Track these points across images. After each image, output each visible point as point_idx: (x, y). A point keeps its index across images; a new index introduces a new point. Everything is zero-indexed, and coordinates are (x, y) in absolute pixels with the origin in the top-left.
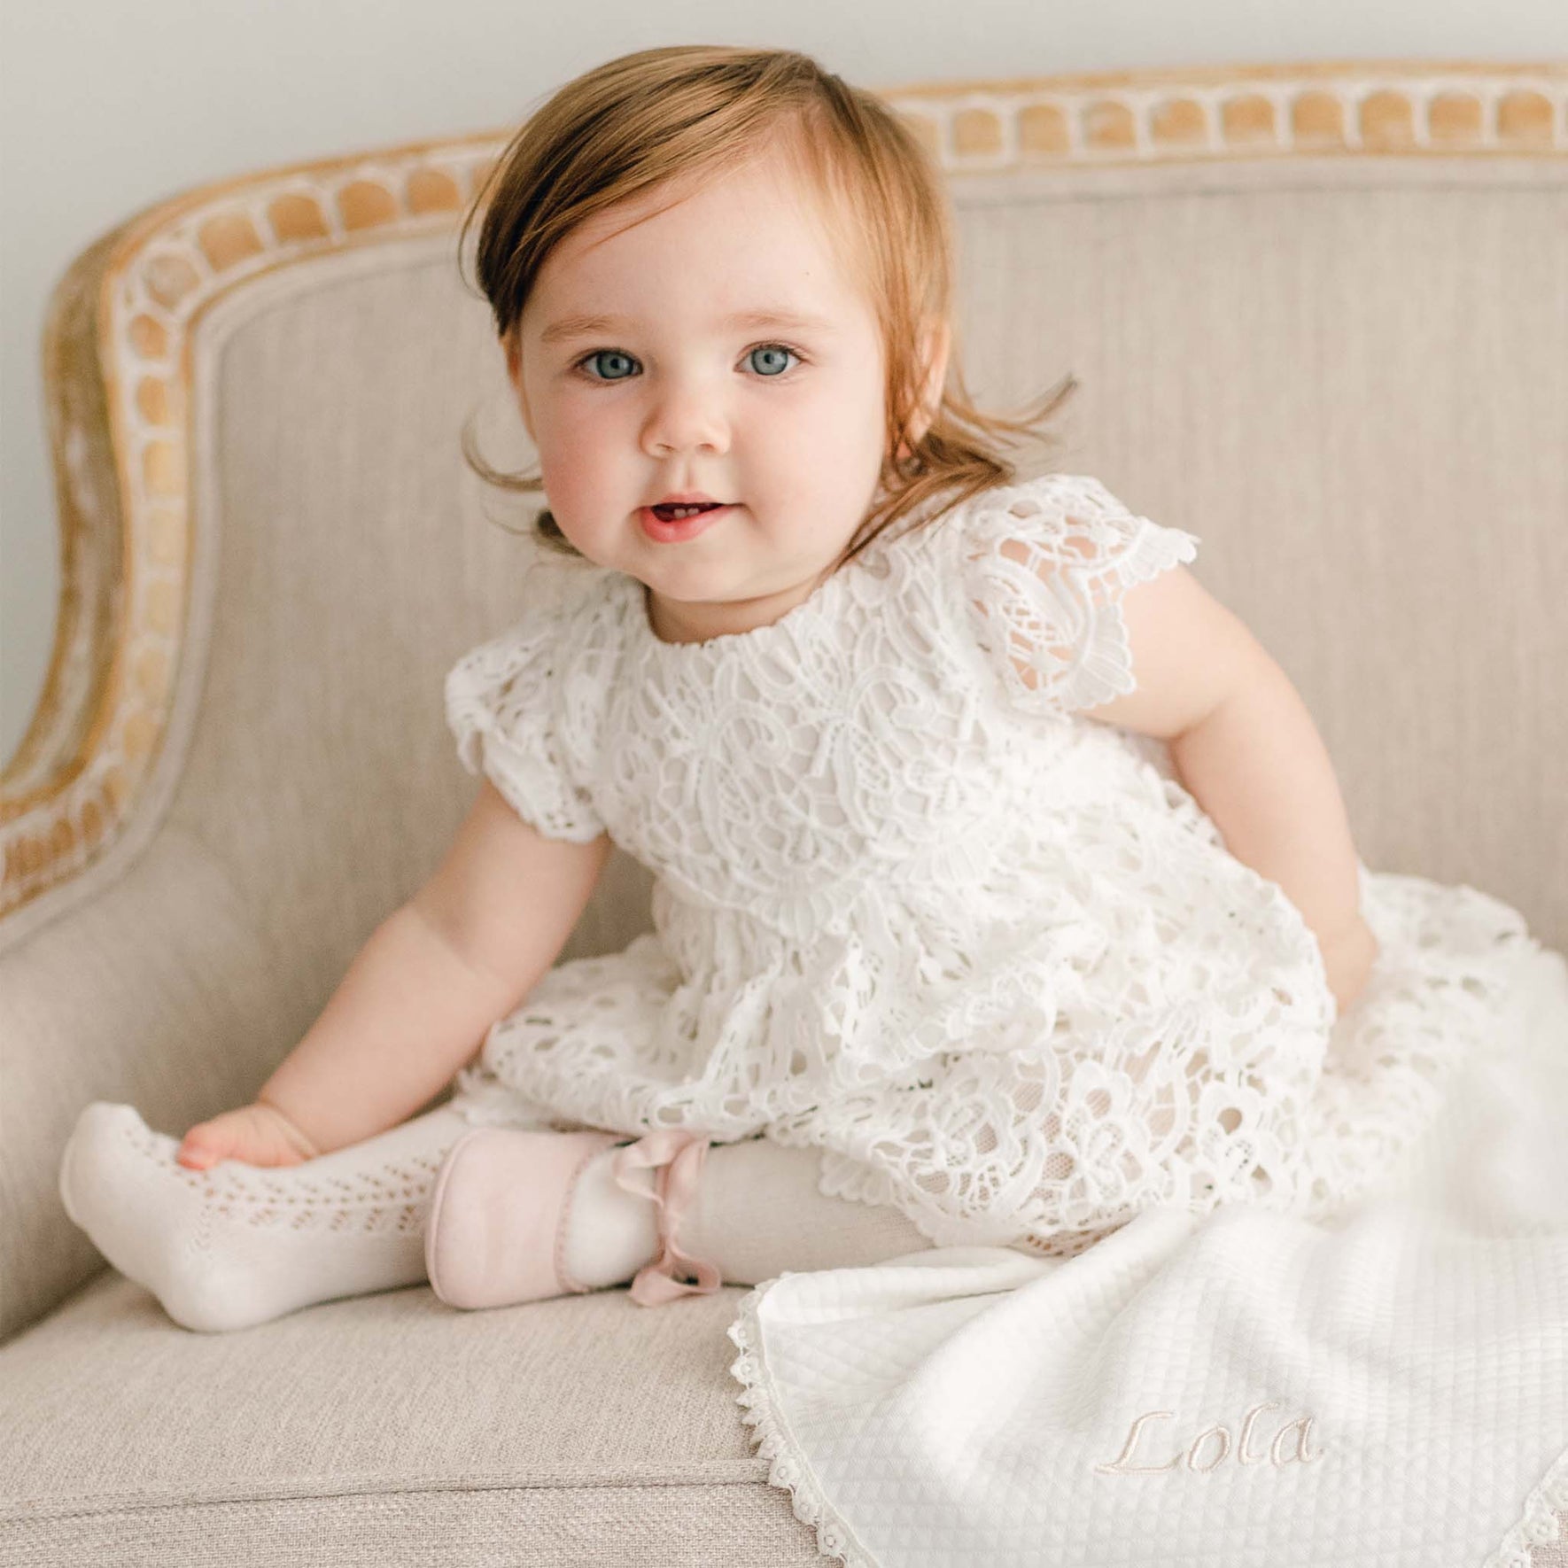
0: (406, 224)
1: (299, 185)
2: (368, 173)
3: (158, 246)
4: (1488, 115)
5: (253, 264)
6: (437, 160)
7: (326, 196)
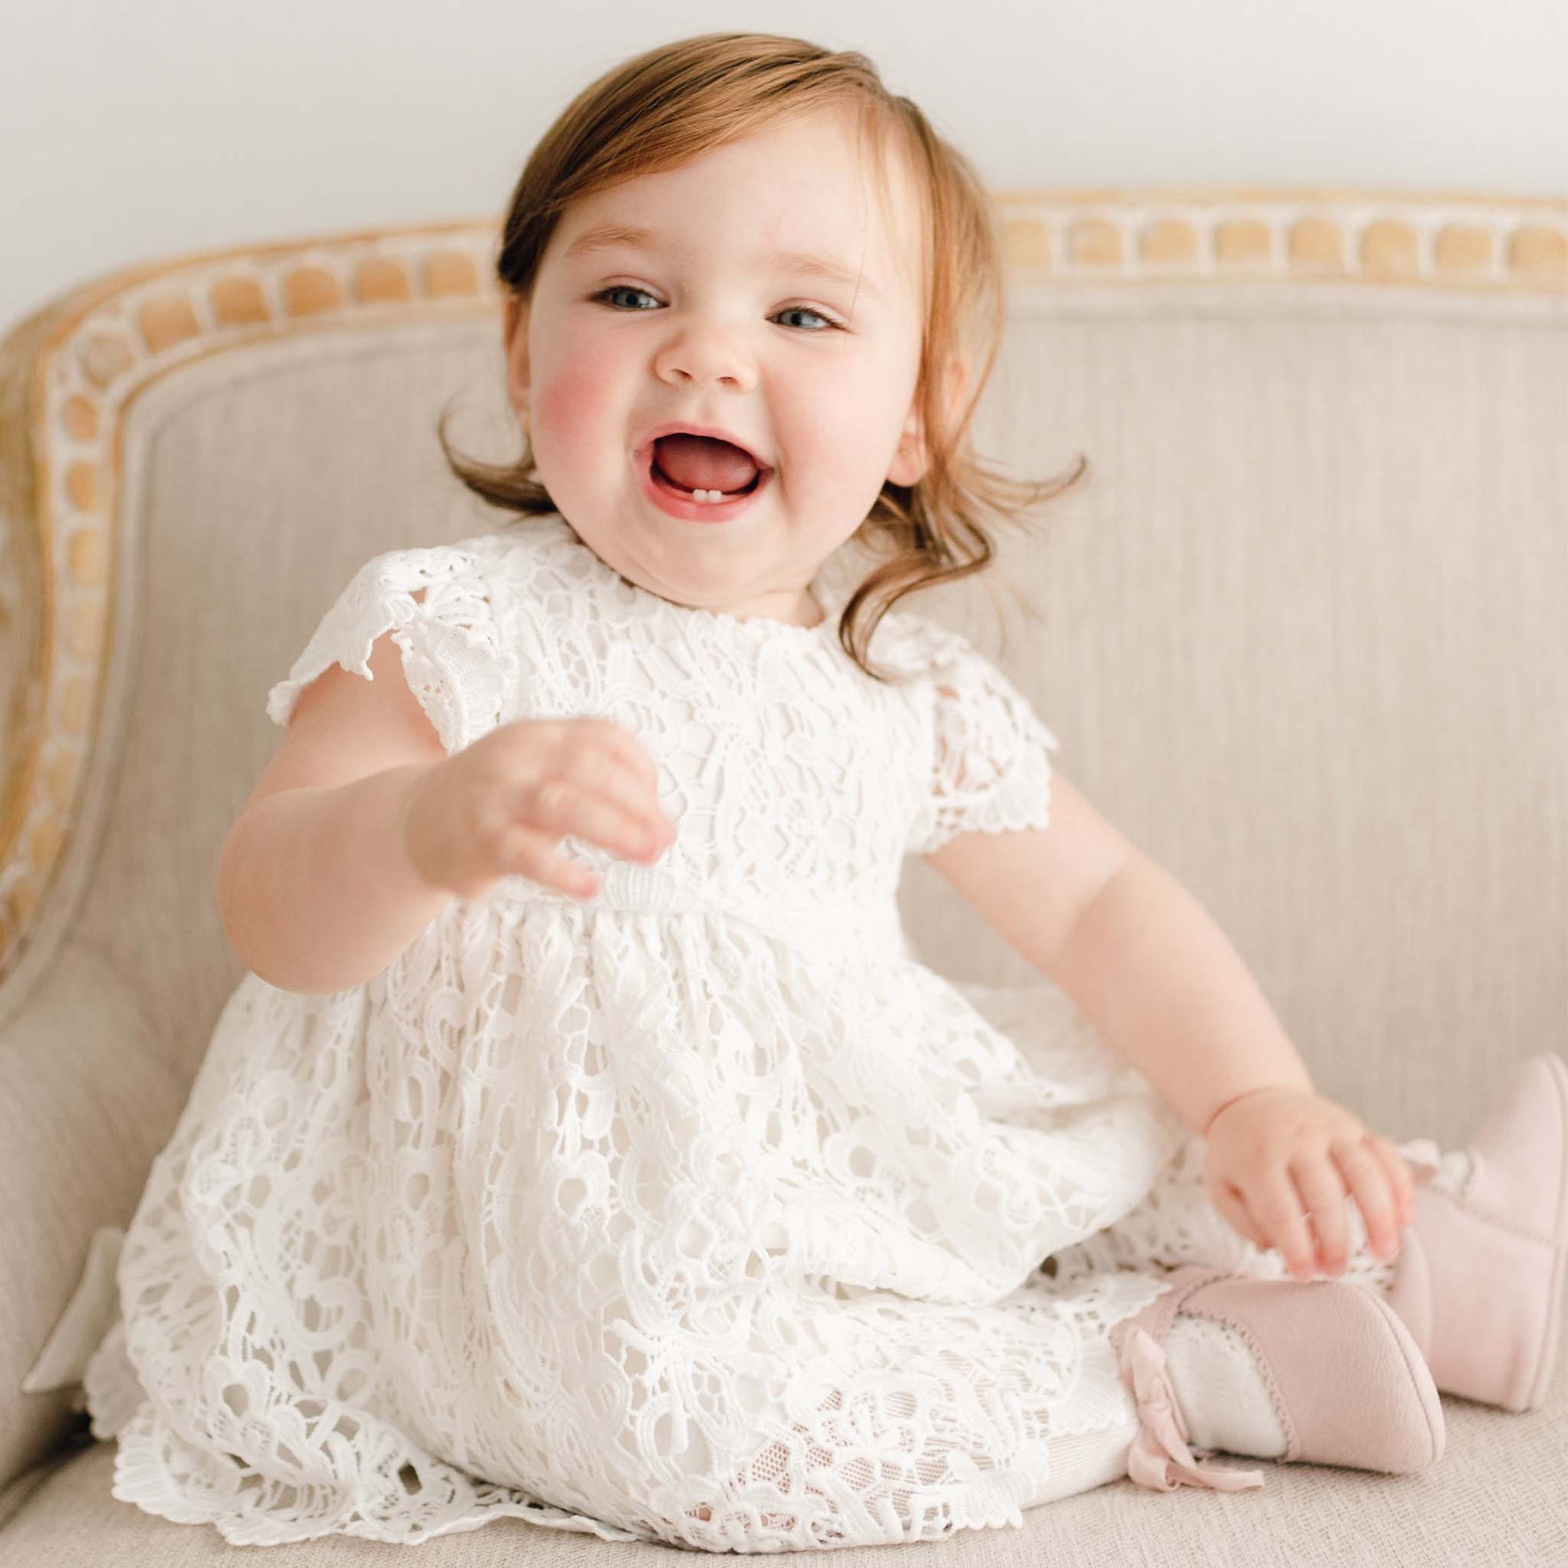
0: (351, 313)
1: (243, 269)
2: (314, 259)
3: (96, 324)
4: (1498, 249)
5: (190, 347)
6: (387, 249)
7: (271, 281)
